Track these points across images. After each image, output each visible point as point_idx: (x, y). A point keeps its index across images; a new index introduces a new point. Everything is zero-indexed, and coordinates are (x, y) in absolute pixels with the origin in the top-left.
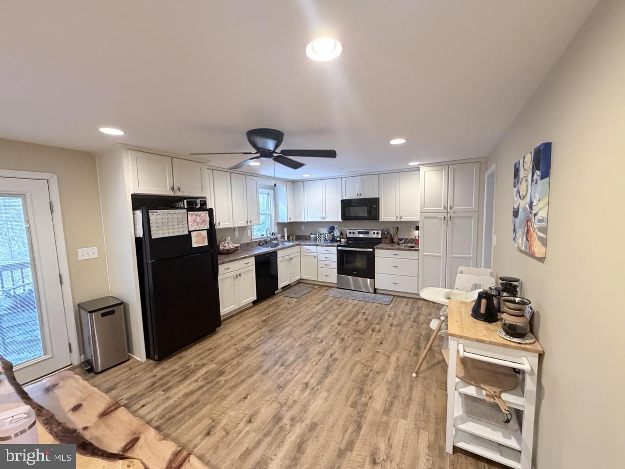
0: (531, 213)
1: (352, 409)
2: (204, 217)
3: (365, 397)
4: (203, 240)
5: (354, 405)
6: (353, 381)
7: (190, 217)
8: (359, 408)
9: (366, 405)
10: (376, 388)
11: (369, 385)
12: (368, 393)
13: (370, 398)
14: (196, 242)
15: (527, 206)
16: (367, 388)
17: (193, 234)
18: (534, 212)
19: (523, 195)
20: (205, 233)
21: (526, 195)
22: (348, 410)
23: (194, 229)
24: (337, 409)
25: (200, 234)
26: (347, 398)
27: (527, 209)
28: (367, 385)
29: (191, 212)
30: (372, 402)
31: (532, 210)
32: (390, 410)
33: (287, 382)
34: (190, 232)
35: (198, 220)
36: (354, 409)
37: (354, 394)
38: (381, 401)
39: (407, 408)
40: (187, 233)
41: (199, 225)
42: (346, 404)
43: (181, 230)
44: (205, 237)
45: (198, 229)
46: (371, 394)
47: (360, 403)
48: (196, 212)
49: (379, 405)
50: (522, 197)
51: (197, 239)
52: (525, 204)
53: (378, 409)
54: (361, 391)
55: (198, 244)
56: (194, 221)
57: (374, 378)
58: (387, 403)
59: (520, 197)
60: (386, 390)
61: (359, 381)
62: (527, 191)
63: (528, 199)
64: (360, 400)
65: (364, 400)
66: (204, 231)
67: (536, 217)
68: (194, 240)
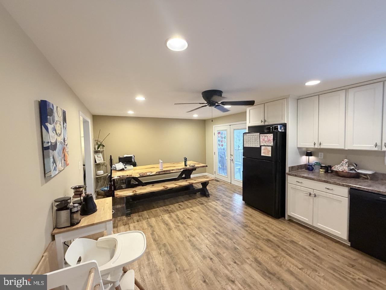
0: (65, 144)
1: (164, 243)
2: (270, 138)
3: (163, 252)
4: (268, 153)
5: (165, 245)
6: (178, 254)
7: (261, 137)
8: (161, 246)
9: (160, 249)
10: (163, 261)
11: (168, 259)
12: (164, 255)
13: (161, 253)
14: (264, 153)
15: (62, 141)
16: (167, 257)
17: (263, 148)
18: (66, 144)
19: (59, 133)
20: (270, 148)
21: (61, 133)
22: (165, 241)
23: (263, 145)
24: (169, 239)
25: (267, 148)
26: (170, 245)
27: (62, 142)
28: (169, 258)
29: (262, 135)
30: (158, 252)
31: (65, 143)
32: (147, 255)
33: (201, 231)
34: (261, 146)
35: (266, 140)
36: (163, 243)
37: (170, 249)
38: (154, 256)
39: (139, 263)
40: (259, 146)
41: (267, 143)
42: (168, 243)
43: (256, 144)
44: (269, 151)
45: (266, 145)
46: (162, 255)
47: (163, 248)
48: (265, 135)
49: (154, 254)
50: (58, 135)
51: (264, 151)
52: (61, 139)
53: (153, 252)
54: (167, 252)
55: (265, 154)
56: (264, 140)
57: (170, 265)
58: (150, 257)
59: (57, 134)
60: (157, 264)
61: (175, 257)
62: (61, 131)
63: (62, 136)
64: (164, 249)
65: (163, 250)
66: (269, 147)
67: (67, 146)
68: (262, 151)
